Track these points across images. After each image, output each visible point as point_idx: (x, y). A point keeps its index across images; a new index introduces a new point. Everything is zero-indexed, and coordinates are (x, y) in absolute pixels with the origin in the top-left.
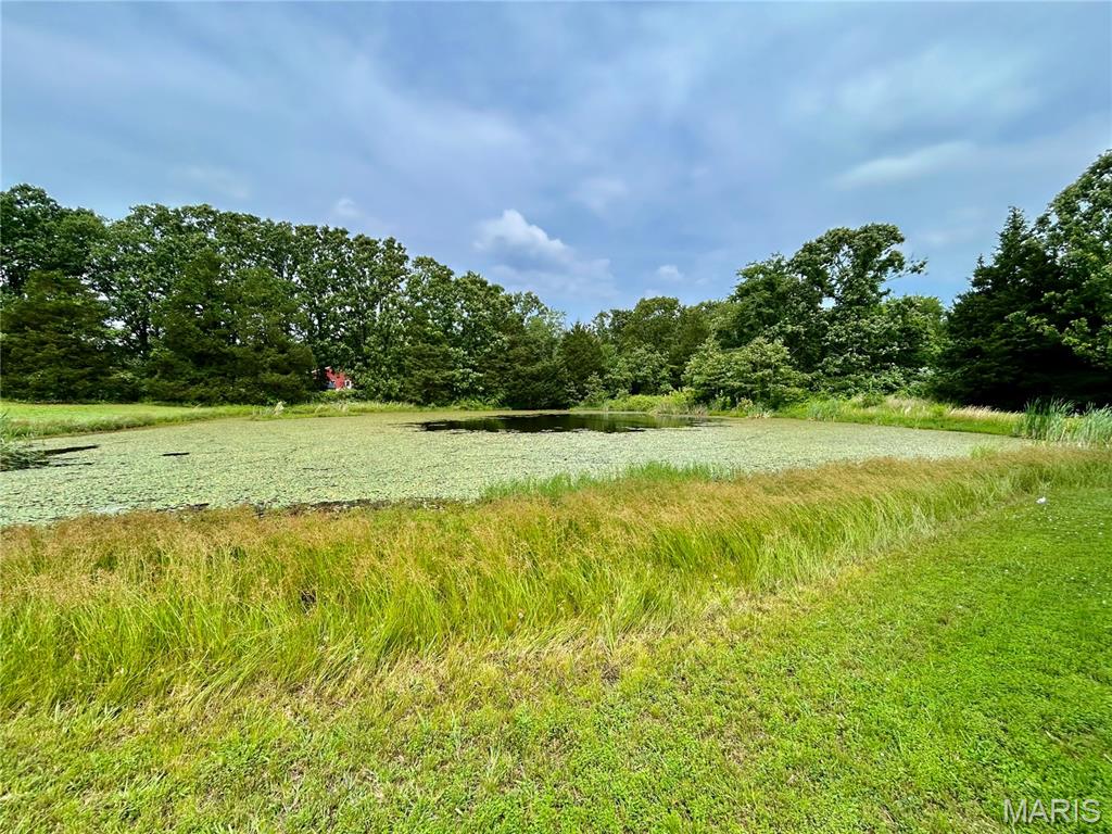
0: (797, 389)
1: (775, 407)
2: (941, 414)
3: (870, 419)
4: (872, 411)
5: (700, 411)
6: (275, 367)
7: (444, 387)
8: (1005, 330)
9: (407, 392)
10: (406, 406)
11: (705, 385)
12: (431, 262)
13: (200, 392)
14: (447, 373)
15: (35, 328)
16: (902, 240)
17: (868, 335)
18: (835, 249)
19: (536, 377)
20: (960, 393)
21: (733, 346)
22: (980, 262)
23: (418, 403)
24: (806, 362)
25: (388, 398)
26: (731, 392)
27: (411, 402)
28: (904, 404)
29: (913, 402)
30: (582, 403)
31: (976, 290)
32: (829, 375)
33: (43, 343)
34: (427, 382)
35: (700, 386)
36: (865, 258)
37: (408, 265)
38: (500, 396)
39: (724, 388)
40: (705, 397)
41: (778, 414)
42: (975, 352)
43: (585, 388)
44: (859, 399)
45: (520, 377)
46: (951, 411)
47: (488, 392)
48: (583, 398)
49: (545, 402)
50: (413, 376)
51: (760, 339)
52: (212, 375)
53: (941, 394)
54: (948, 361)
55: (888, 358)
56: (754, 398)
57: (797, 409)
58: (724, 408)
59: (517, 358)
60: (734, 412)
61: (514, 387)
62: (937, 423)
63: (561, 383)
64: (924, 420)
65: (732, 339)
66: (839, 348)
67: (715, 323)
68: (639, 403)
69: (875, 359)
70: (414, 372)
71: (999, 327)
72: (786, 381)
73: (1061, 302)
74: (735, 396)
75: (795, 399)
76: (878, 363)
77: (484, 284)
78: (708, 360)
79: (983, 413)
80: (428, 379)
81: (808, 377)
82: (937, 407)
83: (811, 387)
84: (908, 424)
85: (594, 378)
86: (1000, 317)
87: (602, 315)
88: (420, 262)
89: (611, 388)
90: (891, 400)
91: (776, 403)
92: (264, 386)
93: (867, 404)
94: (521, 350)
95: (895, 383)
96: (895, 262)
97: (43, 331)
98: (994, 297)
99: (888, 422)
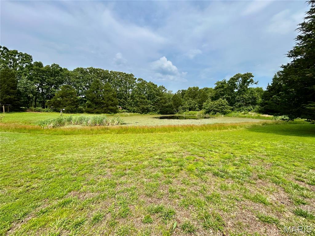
0: (229, 110)
1: (224, 114)
2: (259, 116)
3: (245, 117)
4: (246, 115)
5: (207, 115)
6: (111, 105)
7: (146, 109)
8: (272, 99)
9: (138, 111)
10: (138, 114)
11: (208, 109)
12: (142, 80)
13: (97, 111)
14: (147, 106)
15: (65, 97)
16: (253, 77)
17: (245, 98)
18: (238, 78)
19: (167, 107)
20: (263, 111)
21: (214, 100)
22: (269, 84)
23: (141, 113)
24: (231, 104)
25: (134, 112)
26: (214, 111)
27: (139, 113)
28: (253, 113)
29: (254, 113)
30: (177, 113)
31: (267, 90)
32: (236, 107)
33: (67, 100)
34: (143, 108)
35: (207, 109)
36: (245, 81)
37: (136, 80)
38: (158, 111)
39: (213, 110)
40: (208, 112)
41: (225, 115)
42: (266, 104)
43: (178, 110)
44: (243, 112)
45: (163, 107)
46: (261, 115)
47: (155, 110)
48: (178, 112)
49: (168, 113)
50: (140, 107)
51: (221, 99)
52: (99, 107)
53: (260, 112)
54: (262, 105)
55: (249, 103)
56: (220, 112)
57: (230, 115)
58: (213, 114)
59: (162, 102)
60: (216, 115)
61: (162, 109)
62: (258, 117)
63: (173, 108)
64: (256, 117)
65: (214, 99)
66: (238, 101)
67: (209, 95)
68: (192, 113)
69: (247, 104)
70: (140, 106)
71: (271, 99)
72: (227, 108)
73: (282, 94)
74: (215, 112)
75: (229, 112)
76: (247, 105)
77: (154, 84)
78: (209, 104)
79: (267, 116)
80: (143, 107)
81: (232, 107)
82: (259, 115)
83: (233, 110)
84: (253, 118)
85: (180, 107)
86: (271, 96)
87: (179, 91)
88: (139, 80)
89: (185, 109)
90: (250, 113)
91: (225, 113)
92: (109, 109)
93: (244, 114)
94: (163, 101)
95: (251, 109)
96: (252, 81)
97: (67, 98)
98: (271, 92)
99: (249, 117)
